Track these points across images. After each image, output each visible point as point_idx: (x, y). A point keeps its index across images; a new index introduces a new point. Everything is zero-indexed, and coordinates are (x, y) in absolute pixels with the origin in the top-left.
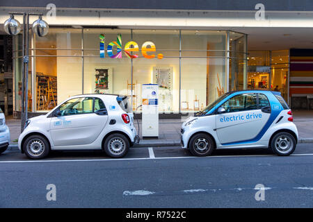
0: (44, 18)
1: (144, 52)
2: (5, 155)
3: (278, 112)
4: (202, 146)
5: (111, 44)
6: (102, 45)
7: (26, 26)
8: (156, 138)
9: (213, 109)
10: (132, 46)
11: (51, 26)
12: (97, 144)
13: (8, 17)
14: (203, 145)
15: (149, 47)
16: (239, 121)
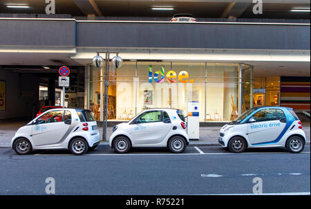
0: (119, 55)
1: (180, 78)
2: (96, 150)
3: (292, 122)
4: (237, 146)
5: (157, 73)
6: (150, 73)
7: (108, 60)
8: (197, 140)
9: (245, 120)
10: (171, 74)
11: (124, 60)
12: (164, 144)
13: (96, 54)
14: (239, 145)
15: (183, 74)
16: (264, 128)
